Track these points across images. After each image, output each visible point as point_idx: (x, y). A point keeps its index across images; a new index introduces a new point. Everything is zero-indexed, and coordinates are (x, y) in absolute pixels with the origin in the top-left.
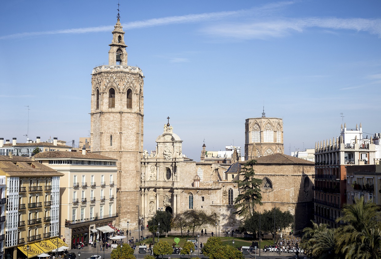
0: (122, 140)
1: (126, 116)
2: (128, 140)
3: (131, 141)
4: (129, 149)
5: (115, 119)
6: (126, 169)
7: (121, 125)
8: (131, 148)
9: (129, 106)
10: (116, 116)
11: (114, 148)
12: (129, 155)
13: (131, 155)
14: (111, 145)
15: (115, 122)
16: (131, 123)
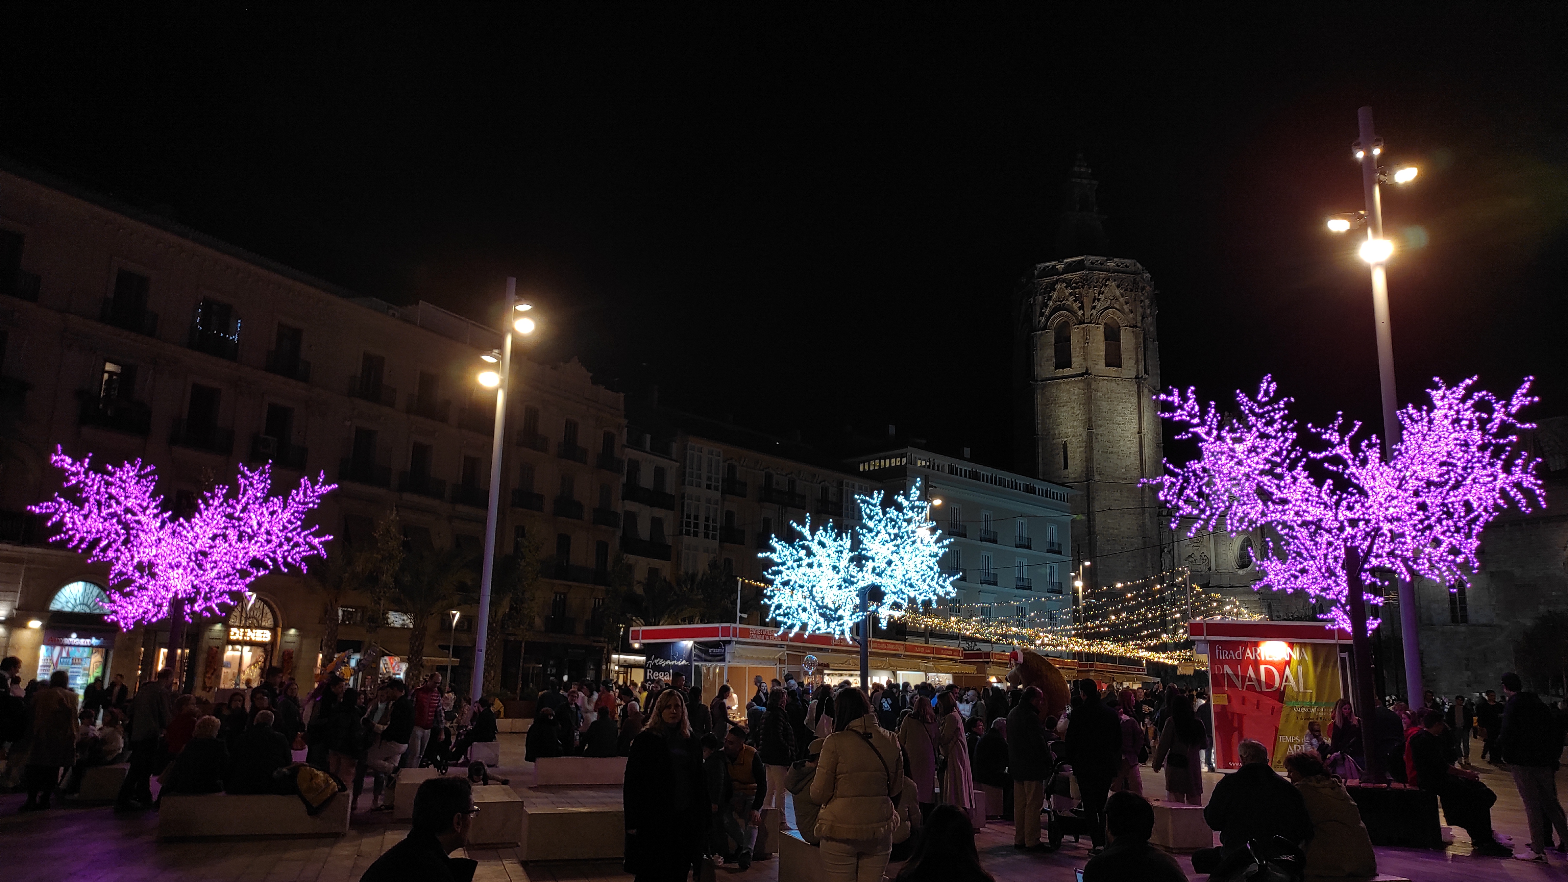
0: (1095, 452)
1: (1104, 389)
2: (1112, 453)
3: (1121, 455)
4: (1119, 478)
5: (1073, 398)
6: (1111, 531)
7: (1090, 411)
8: (1124, 473)
9: (1113, 360)
10: (1077, 391)
11: (1073, 476)
12: (1118, 494)
13: (1126, 494)
14: (1066, 467)
15: (1075, 405)
16: (1120, 408)
